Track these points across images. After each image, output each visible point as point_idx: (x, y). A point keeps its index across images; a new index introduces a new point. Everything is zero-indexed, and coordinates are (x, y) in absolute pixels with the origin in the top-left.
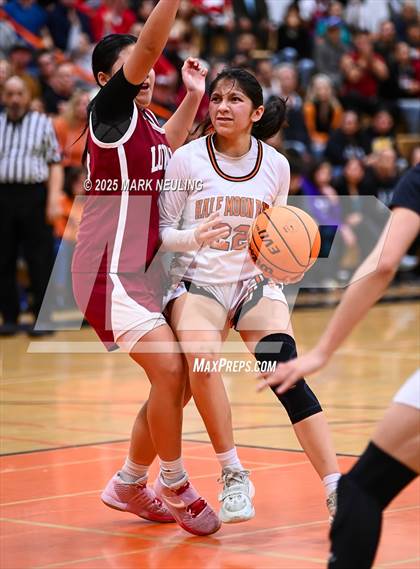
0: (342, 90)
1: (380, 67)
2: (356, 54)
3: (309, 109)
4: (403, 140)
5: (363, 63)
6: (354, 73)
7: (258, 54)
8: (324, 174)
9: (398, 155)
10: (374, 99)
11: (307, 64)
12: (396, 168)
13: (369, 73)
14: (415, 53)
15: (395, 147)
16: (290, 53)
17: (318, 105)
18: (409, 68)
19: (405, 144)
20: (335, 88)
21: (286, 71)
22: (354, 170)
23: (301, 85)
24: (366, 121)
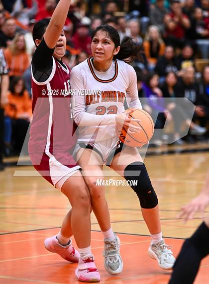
0: (165, 34)
1: (186, 21)
2: (173, 14)
3: (146, 44)
4: (198, 62)
5: (177, 19)
6: (171, 25)
7: (118, 14)
8: (155, 81)
9: (196, 71)
10: (182, 39)
11: (145, 19)
12: (195, 78)
13: (180, 25)
14: (206, 14)
15: (194, 66)
16: (136, 13)
17: (151, 42)
18: (202, 21)
19: (200, 64)
20: (161, 32)
21: (134, 23)
22: (171, 79)
23: (142, 31)
24: (178, 52)
